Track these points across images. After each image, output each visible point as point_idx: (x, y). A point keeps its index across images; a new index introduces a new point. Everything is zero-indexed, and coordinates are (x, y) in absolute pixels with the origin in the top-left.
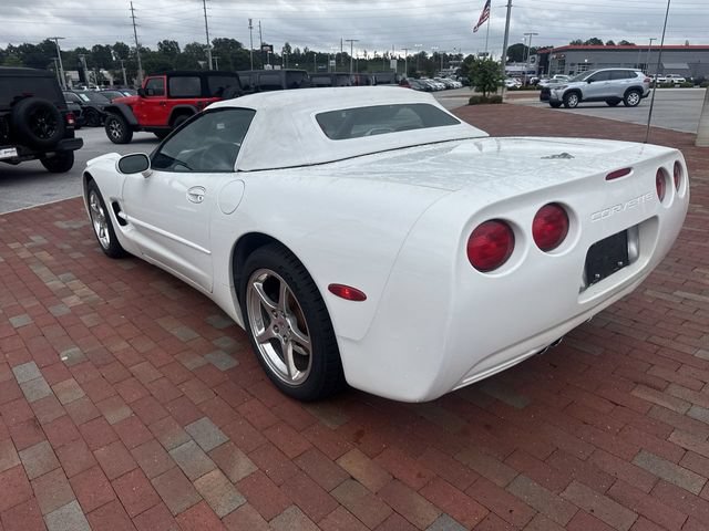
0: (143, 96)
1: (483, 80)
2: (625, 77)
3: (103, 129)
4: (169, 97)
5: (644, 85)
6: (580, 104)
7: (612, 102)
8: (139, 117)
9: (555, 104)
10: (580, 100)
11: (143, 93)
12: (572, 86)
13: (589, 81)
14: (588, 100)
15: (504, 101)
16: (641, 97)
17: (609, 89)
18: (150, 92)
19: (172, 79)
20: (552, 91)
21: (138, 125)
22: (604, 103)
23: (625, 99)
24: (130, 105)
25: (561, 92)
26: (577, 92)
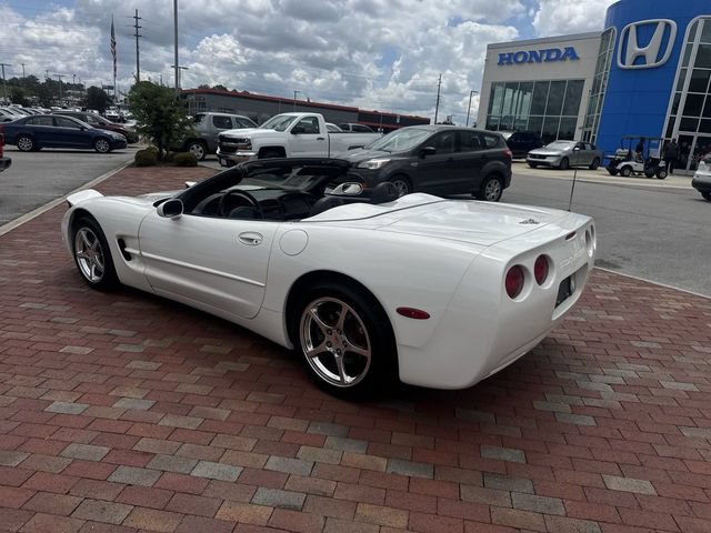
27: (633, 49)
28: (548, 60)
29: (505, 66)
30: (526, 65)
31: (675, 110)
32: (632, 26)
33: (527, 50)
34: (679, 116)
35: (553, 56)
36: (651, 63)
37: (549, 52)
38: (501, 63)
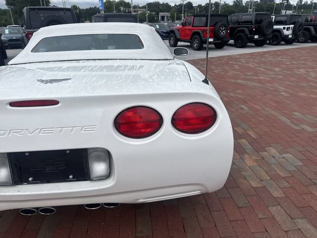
0: (183, 26)
3: (168, 41)
4: (193, 26)
8: (181, 36)
11: (183, 24)
18: (187, 24)
19: (195, 18)
21: (180, 39)
24: (178, 30)
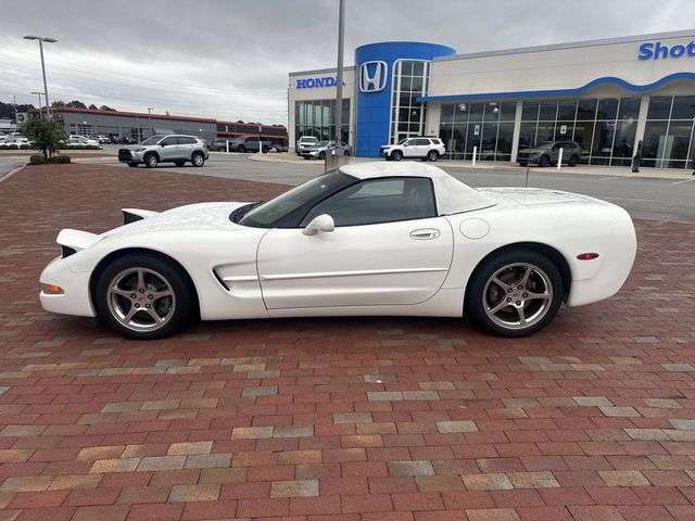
1: (42, 139)
2: (189, 143)
5: (204, 149)
6: (159, 164)
7: (180, 163)
9: (134, 164)
10: (158, 160)
12: (149, 148)
13: (163, 144)
14: (165, 161)
15: (72, 160)
16: (204, 159)
17: (180, 152)
20: (132, 152)
22: (173, 164)
23: (193, 161)
25: (141, 153)
26: (154, 154)
27: (367, 79)
28: (327, 85)
29: (302, 90)
30: (314, 88)
31: (394, 119)
32: (365, 64)
33: (314, 77)
34: (397, 122)
35: (330, 82)
36: (377, 89)
37: (327, 79)
38: (298, 87)
